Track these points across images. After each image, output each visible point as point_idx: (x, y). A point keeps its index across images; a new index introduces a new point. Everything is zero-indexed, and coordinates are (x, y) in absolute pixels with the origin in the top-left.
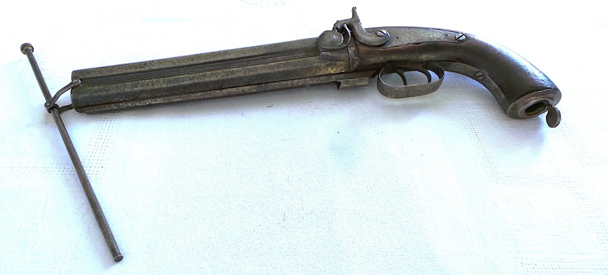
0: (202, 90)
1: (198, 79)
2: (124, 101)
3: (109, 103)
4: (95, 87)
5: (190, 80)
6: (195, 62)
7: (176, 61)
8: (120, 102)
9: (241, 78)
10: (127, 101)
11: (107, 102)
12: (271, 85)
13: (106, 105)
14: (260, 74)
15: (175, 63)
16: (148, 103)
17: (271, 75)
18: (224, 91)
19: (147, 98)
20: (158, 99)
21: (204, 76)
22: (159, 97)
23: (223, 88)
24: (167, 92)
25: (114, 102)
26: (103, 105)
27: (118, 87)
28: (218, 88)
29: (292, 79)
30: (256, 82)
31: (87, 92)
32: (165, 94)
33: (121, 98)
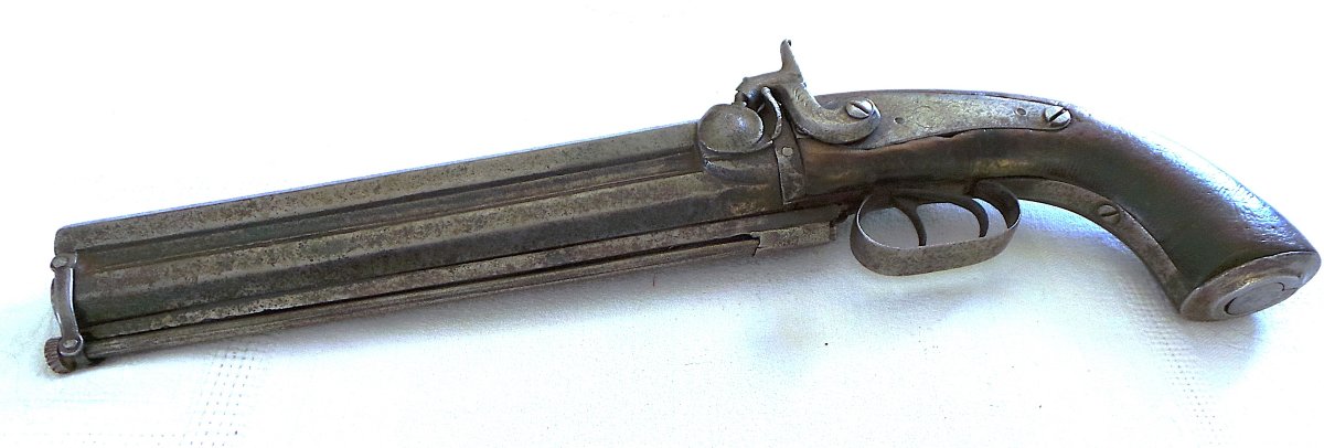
0: (402, 268)
1: (390, 242)
2: (198, 306)
3: (159, 313)
4: (118, 272)
5: (371, 244)
7: (332, 195)
8: (188, 309)
9: (503, 236)
11: (151, 309)
12: (581, 251)
13: (149, 318)
14: (553, 224)
15: (331, 200)
16: (261, 309)
17: (579, 226)
18: (462, 269)
19: (259, 296)
20: (288, 297)
21: (407, 232)
22: (291, 292)
23: (458, 261)
24: (312, 279)
25: (168, 308)
26: (142, 319)
27: (178, 270)
28: (443, 263)
29: (635, 232)
30: (542, 245)
31: (95, 284)
32: (307, 284)
33: (189, 298)
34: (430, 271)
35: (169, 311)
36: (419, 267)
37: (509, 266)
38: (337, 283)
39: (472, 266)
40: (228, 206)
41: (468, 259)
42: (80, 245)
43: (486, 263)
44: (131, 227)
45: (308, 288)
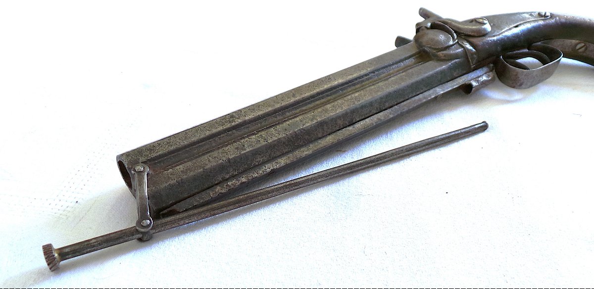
0: (330, 131)
1: (320, 116)
2: (233, 177)
3: (212, 186)
4: (178, 167)
5: (312, 120)
6: (298, 98)
7: (273, 103)
8: (227, 180)
9: (371, 104)
10: (236, 175)
11: (206, 186)
12: (405, 105)
13: (208, 191)
14: (390, 93)
15: (274, 105)
16: (269, 170)
17: (400, 92)
18: (358, 125)
19: (264, 163)
20: (279, 160)
21: (326, 111)
22: (280, 156)
23: (354, 122)
24: (289, 147)
25: (216, 182)
26: (203, 193)
27: (215, 157)
28: (348, 124)
29: (422, 91)
30: (387, 105)
31: (169, 178)
32: (287, 150)
33: (228, 173)
34: (343, 130)
35: (217, 184)
36: (338, 129)
37: (379, 119)
38: (302, 146)
39: (362, 123)
40: (218, 120)
41: (358, 119)
42: (142, 159)
43: (367, 120)
44: (168, 143)
45: (287, 153)
